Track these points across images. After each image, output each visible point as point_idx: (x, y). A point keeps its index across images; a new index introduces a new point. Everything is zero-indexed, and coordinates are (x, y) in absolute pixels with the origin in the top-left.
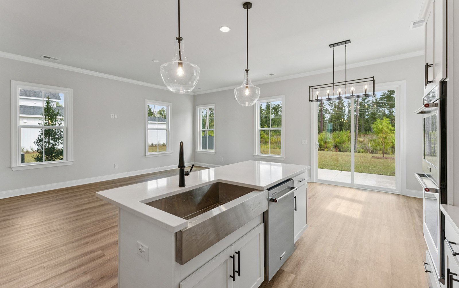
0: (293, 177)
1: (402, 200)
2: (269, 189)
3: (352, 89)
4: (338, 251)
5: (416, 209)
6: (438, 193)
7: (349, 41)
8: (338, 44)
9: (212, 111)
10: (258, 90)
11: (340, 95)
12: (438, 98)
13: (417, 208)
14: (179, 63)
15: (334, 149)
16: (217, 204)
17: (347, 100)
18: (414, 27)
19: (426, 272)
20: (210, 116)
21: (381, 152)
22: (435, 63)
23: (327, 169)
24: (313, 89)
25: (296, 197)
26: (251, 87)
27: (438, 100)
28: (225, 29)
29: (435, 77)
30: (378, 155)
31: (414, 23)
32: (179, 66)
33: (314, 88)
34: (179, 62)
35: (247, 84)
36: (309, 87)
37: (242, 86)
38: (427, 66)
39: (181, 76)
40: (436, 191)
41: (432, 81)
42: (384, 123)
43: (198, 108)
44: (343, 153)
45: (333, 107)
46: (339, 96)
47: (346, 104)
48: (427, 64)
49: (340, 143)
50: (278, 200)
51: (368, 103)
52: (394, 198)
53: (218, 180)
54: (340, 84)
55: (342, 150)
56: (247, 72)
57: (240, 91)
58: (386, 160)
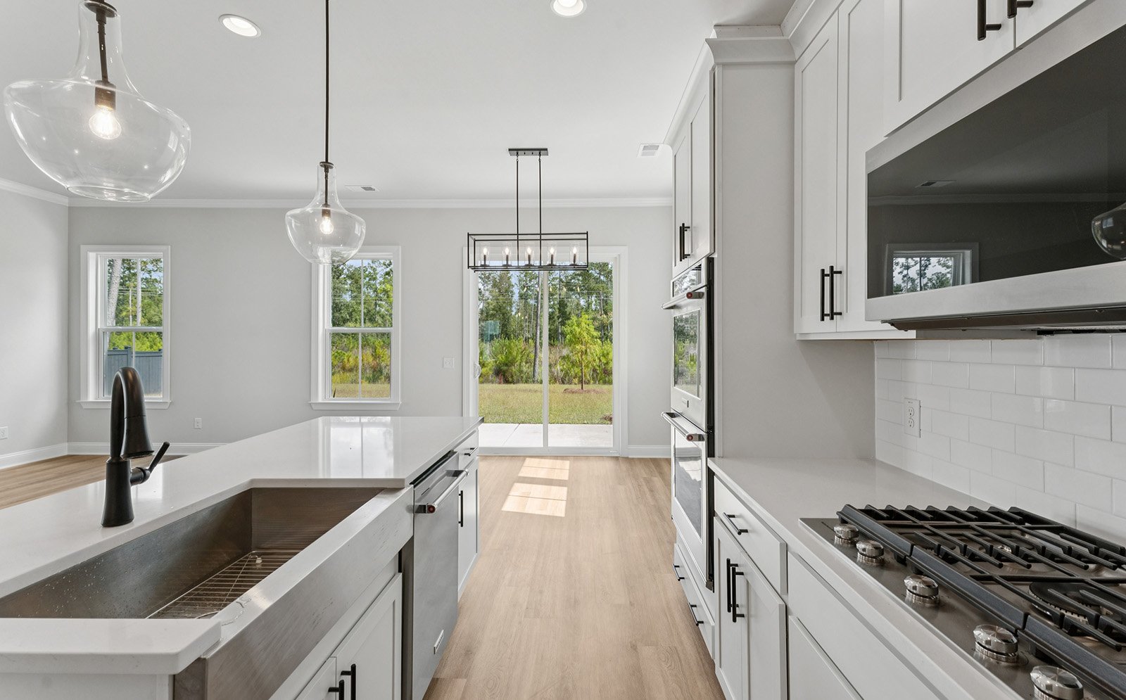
0: (456, 447)
1: (624, 466)
2: (416, 482)
3: (552, 251)
4: (541, 592)
5: (645, 479)
6: (703, 440)
7: (546, 151)
8: (526, 151)
9: (129, 269)
10: (361, 224)
11: (529, 260)
12: (704, 284)
13: (645, 476)
14: (97, 89)
15: (494, 378)
16: (247, 558)
17: (518, 273)
18: (643, 155)
19: (679, 580)
20: (122, 284)
21: (576, 381)
22: (694, 225)
23: (491, 422)
24: (475, 241)
25: (461, 494)
26: (342, 215)
27: (704, 288)
28: (240, 27)
29: (694, 250)
30: (573, 387)
31: (645, 148)
32: (97, 102)
33: (477, 238)
34: (101, 86)
35: (326, 204)
36: (468, 235)
37: (309, 209)
38: (683, 229)
39: (109, 138)
40: (700, 438)
41: (689, 255)
42: (583, 324)
43: (92, 256)
44: (512, 385)
45: (490, 286)
46: (505, 263)
47: (514, 280)
48: (683, 224)
49: (506, 365)
50: (435, 505)
51: (553, 283)
52: (609, 465)
53: (252, 481)
54: (529, 237)
55: (510, 379)
56: (327, 171)
57: (307, 223)
58: (587, 395)
